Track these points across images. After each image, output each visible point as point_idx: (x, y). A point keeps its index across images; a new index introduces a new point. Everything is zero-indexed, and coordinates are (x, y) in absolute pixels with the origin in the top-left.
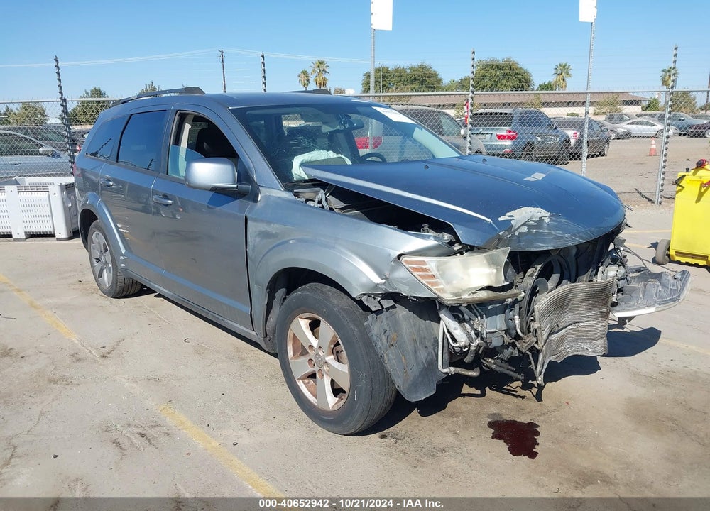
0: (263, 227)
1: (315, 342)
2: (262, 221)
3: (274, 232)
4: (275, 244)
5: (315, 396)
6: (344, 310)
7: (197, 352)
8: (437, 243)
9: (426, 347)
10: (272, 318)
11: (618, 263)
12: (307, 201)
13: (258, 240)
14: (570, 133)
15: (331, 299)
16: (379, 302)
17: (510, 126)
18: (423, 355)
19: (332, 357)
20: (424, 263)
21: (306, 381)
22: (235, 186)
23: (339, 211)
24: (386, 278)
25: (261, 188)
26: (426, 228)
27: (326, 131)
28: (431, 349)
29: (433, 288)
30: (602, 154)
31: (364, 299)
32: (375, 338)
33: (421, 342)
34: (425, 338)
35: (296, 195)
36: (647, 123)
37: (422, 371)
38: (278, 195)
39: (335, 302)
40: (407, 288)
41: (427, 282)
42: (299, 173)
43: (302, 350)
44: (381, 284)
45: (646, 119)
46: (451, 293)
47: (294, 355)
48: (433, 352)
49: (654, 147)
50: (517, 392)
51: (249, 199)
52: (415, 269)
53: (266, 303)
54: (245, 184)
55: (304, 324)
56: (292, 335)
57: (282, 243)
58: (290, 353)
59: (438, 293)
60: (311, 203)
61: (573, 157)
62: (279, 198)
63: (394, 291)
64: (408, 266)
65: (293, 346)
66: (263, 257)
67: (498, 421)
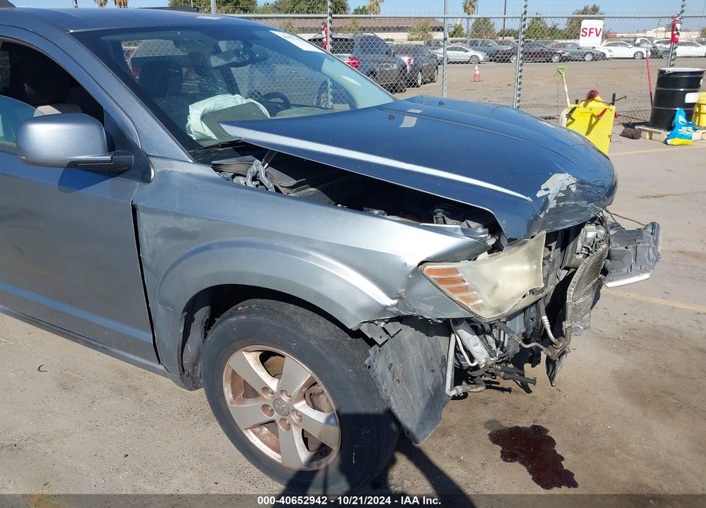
0: (169, 222)
1: (273, 384)
2: (165, 213)
3: (190, 230)
4: (193, 248)
5: (277, 450)
6: (327, 342)
7: (64, 387)
8: (468, 239)
9: (433, 371)
10: (190, 348)
11: (596, 222)
12: (233, 177)
13: (160, 241)
14: (405, 59)
15: (303, 328)
16: (383, 328)
17: (352, 53)
18: (429, 382)
19: (304, 402)
20: (455, 271)
21: (257, 430)
22: (108, 158)
23: (288, 191)
24: (400, 298)
25: (152, 160)
26: (440, 214)
27: (218, 64)
28: (438, 373)
29: (470, 306)
30: (432, 80)
31: (364, 329)
32: (379, 378)
33: (428, 366)
34: (432, 359)
35: (216, 168)
36: (461, 49)
37: (428, 403)
38: (188, 170)
39: (310, 330)
40: (431, 308)
41: (461, 298)
42: (202, 131)
43: (248, 391)
44: (392, 306)
45: (459, 45)
46: (491, 309)
47: (234, 397)
48: (440, 375)
49: (478, 72)
50: (498, 383)
51: (133, 177)
52: (441, 281)
53: (182, 331)
54: (122, 154)
55: (252, 358)
56: (230, 373)
57: (207, 248)
58: (228, 395)
59: (476, 311)
60: (241, 180)
61: (411, 84)
62: (189, 175)
63: (410, 313)
64: (432, 277)
65: (232, 386)
66: (171, 268)
67: (498, 431)
